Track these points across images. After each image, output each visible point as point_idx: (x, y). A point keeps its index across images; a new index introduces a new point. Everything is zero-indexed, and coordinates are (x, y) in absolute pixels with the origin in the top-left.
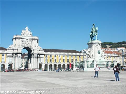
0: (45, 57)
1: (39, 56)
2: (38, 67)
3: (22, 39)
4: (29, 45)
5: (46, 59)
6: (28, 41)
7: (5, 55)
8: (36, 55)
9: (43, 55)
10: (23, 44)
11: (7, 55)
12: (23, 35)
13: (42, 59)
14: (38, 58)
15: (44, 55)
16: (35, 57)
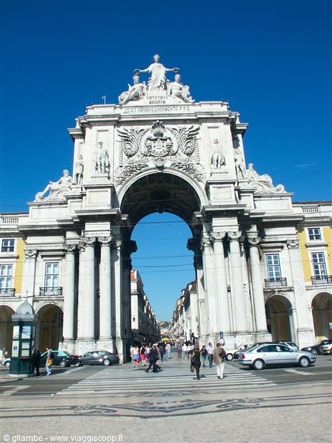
0: (309, 241)
1: (261, 234)
2: (262, 324)
3: (121, 129)
4: (177, 159)
5: (317, 259)
6: (167, 134)
7: (18, 242)
8: (234, 221)
9: (292, 230)
10: (135, 158)
11: (30, 240)
12: (131, 103)
13: (284, 255)
14: (254, 251)
15: (297, 224)
16: (226, 241)
